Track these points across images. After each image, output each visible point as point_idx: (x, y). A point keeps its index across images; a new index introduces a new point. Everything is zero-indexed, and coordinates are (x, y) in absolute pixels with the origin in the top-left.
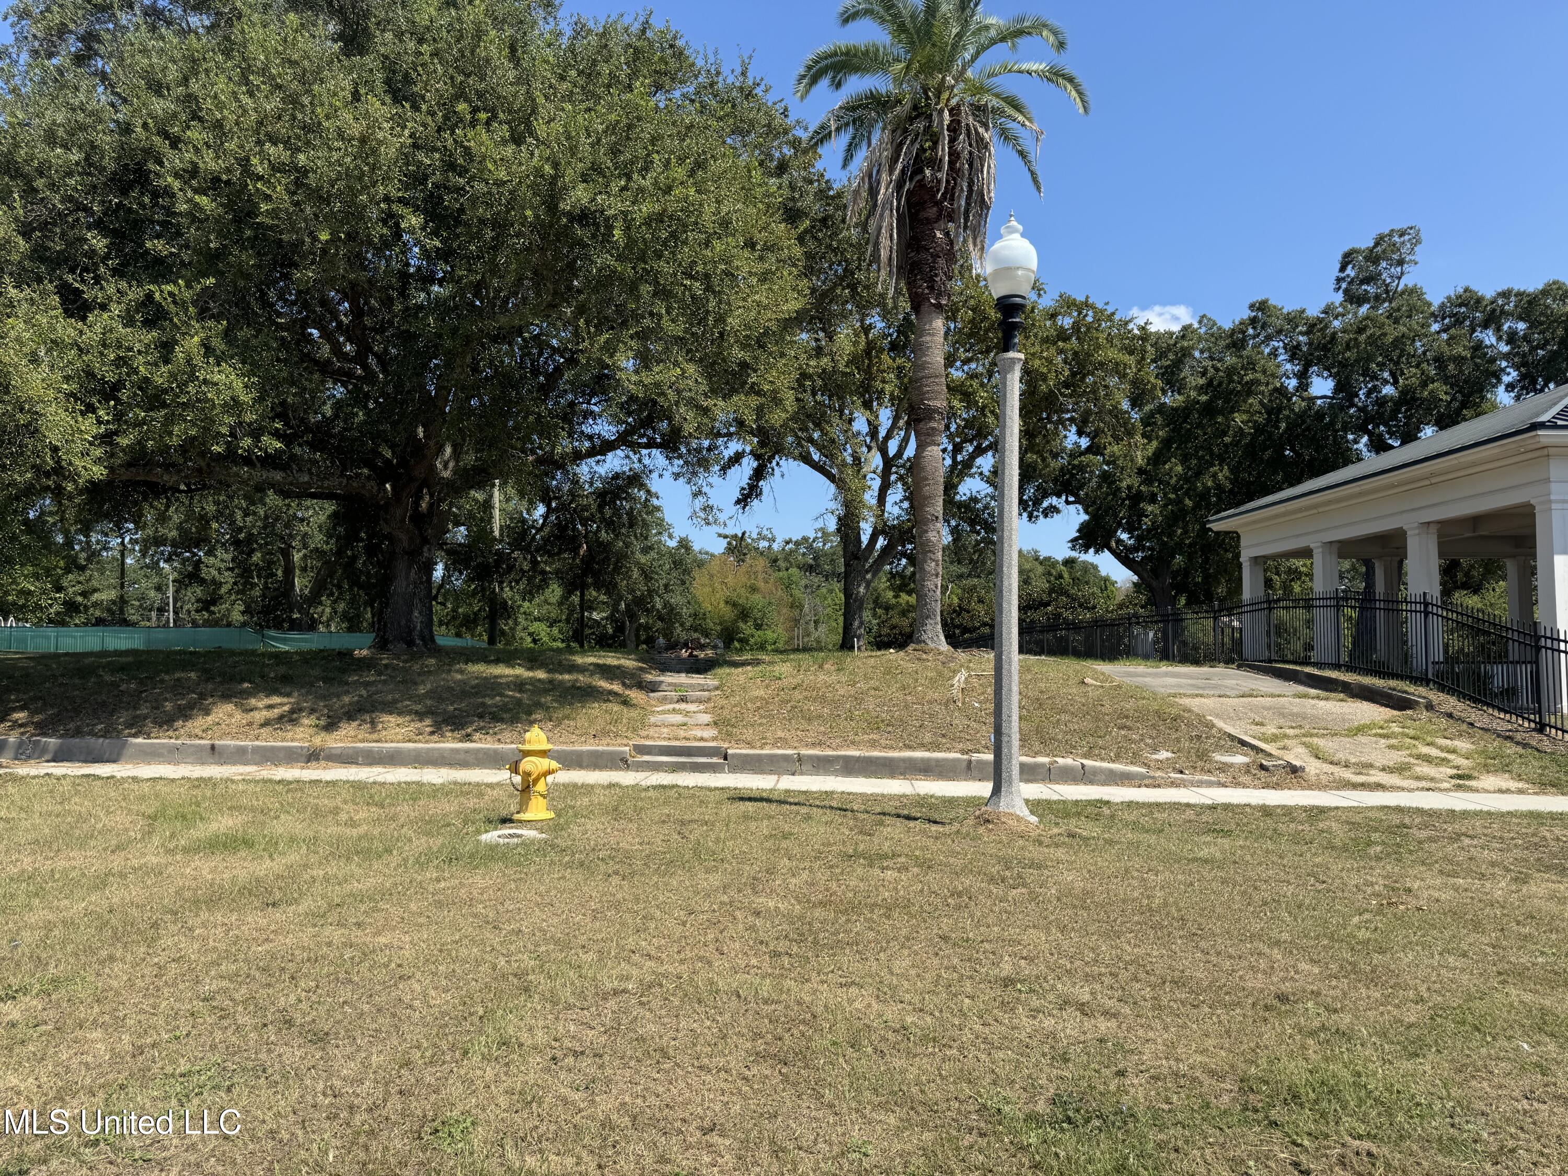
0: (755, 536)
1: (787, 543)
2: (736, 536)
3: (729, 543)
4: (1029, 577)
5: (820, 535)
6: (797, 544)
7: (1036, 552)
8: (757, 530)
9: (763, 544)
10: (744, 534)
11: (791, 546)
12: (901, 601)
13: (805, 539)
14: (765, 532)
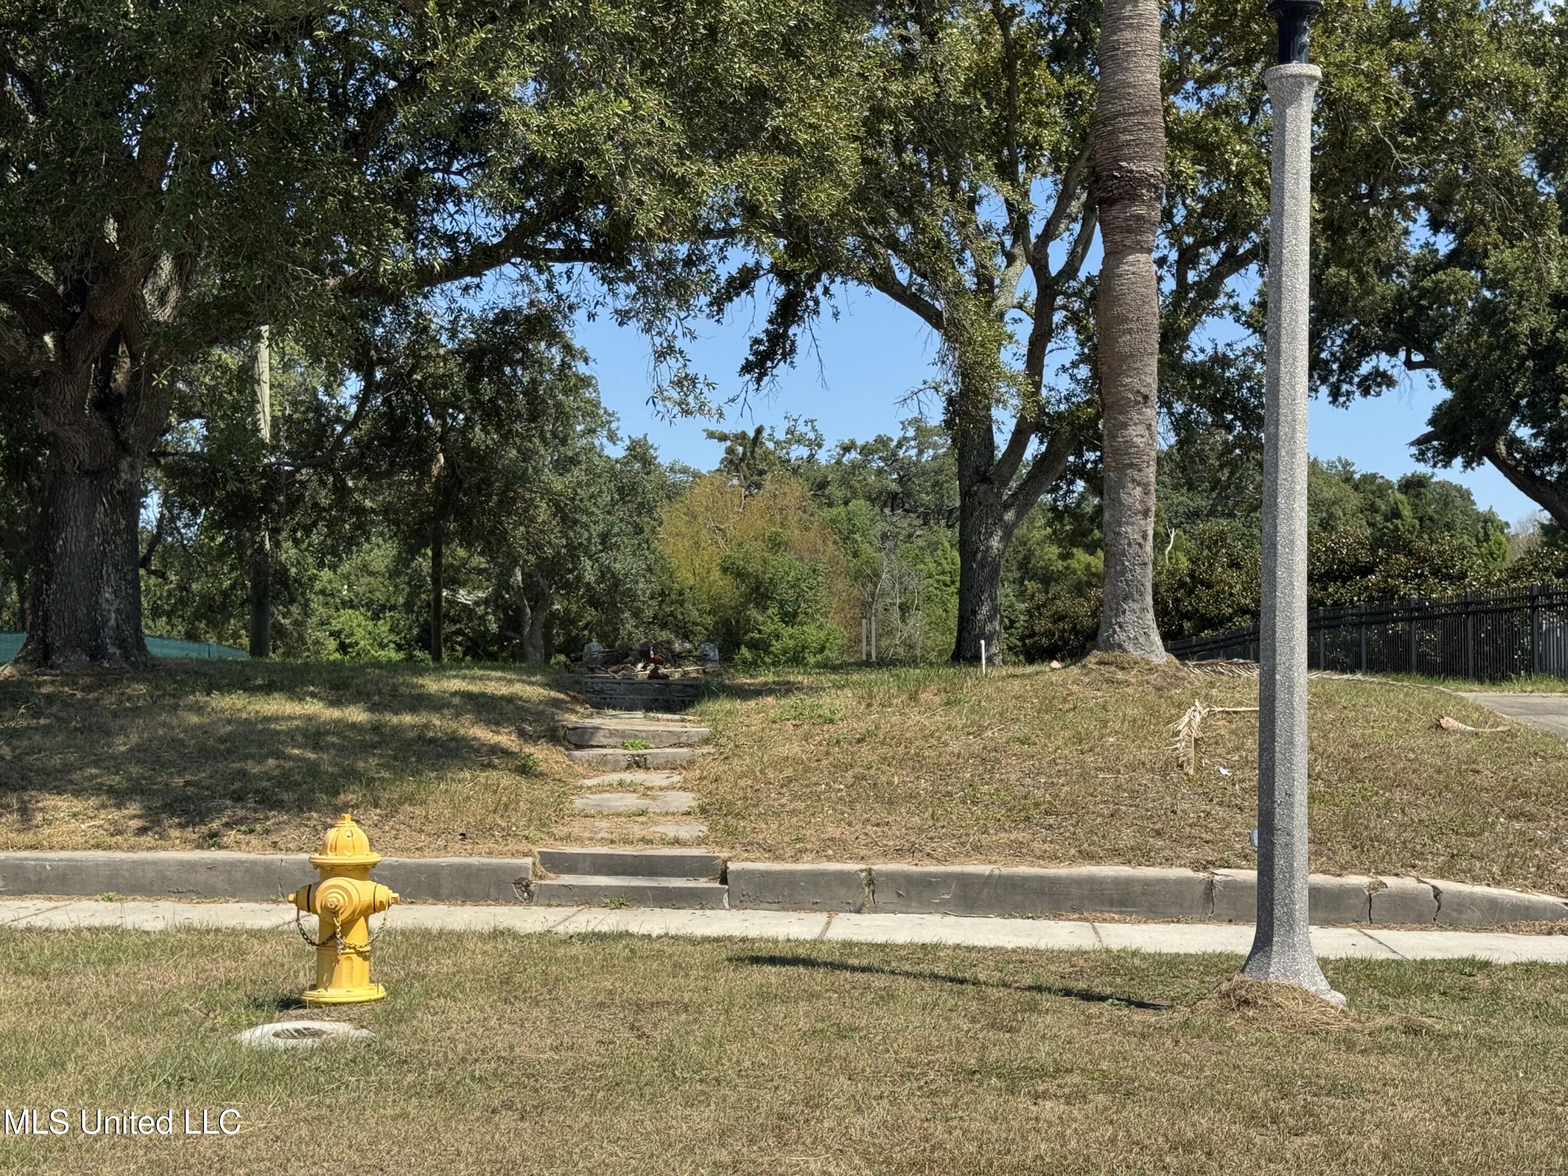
0: (781, 435)
1: (846, 449)
2: (743, 435)
3: (730, 451)
4: (1331, 516)
5: (911, 433)
6: (866, 451)
7: (1346, 464)
8: (785, 425)
9: (798, 452)
10: (759, 431)
11: (854, 455)
12: (1073, 564)
13: (882, 441)
14: (801, 428)
